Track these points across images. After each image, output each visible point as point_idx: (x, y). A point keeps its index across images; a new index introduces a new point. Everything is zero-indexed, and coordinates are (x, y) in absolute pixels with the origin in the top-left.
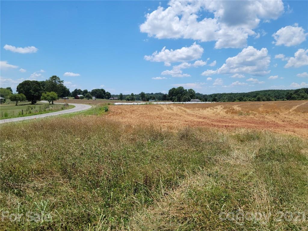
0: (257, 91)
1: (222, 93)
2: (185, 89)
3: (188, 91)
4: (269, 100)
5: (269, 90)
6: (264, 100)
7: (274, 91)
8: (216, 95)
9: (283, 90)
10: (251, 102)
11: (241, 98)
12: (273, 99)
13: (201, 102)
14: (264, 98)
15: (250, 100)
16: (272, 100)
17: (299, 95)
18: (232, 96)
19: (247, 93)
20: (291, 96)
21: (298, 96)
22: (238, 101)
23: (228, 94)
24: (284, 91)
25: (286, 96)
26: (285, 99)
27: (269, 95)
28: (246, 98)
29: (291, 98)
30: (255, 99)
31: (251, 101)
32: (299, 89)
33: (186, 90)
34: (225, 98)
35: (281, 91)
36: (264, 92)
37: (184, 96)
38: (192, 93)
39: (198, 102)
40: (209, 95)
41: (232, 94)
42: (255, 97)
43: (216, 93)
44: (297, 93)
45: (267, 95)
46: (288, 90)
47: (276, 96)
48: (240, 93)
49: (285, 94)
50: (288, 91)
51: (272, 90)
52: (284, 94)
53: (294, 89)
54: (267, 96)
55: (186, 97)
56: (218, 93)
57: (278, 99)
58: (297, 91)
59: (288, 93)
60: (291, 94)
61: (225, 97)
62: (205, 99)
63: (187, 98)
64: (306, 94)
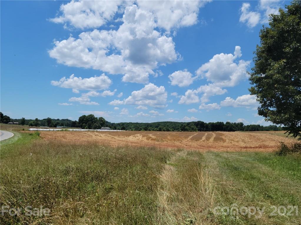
0: (158, 122)
1: (128, 122)
2: (95, 117)
3: (98, 119)
4: (168, 130)
6: (164, 131)
7: (172, 122)
8: (123, 124)
9: (179, 122)
10: (154, 131)
11: (146, 128)
12: (171, 130)
13: (111, 130)
14: (164, 128)
15: (153, 130)
16: (170, 131)
18: (137, 125)
19: (150, 123)
21: (189, 128)
22: (144, 131)
23: (134, 123)
25: (180, 127)
26: (180, 130)
27: (168, 126)
28: (150, 128)
29: (184, 129)
30: (158, 129)
31: (154, 130)
32: (190, 123)
33: (97, 118)
34: (132, 127)
35: (177, 123)
36: (164, 123)
37: (95, 124)
38: (102, 121)
39: (108, 129)
40: (117, 124)
41: (137, 123)
42: (157, 127)
43: (123, 122)
44: (189, 125)
45: (167, 126)
47: (173, 127)
48: (144, 123)
49: (180, 125)
50: (182, 123)
51: (169, 122)
52: (179, 126)
53: (186, 122)
54: (166, 127)
55: (97, 124)
57: (175, 129)
58: (188, 124)
59: (182, 125)
60: (185, 126)
61: (131, 126)
62: (114, 127)
63: (98, 126)
64: (195, 126)
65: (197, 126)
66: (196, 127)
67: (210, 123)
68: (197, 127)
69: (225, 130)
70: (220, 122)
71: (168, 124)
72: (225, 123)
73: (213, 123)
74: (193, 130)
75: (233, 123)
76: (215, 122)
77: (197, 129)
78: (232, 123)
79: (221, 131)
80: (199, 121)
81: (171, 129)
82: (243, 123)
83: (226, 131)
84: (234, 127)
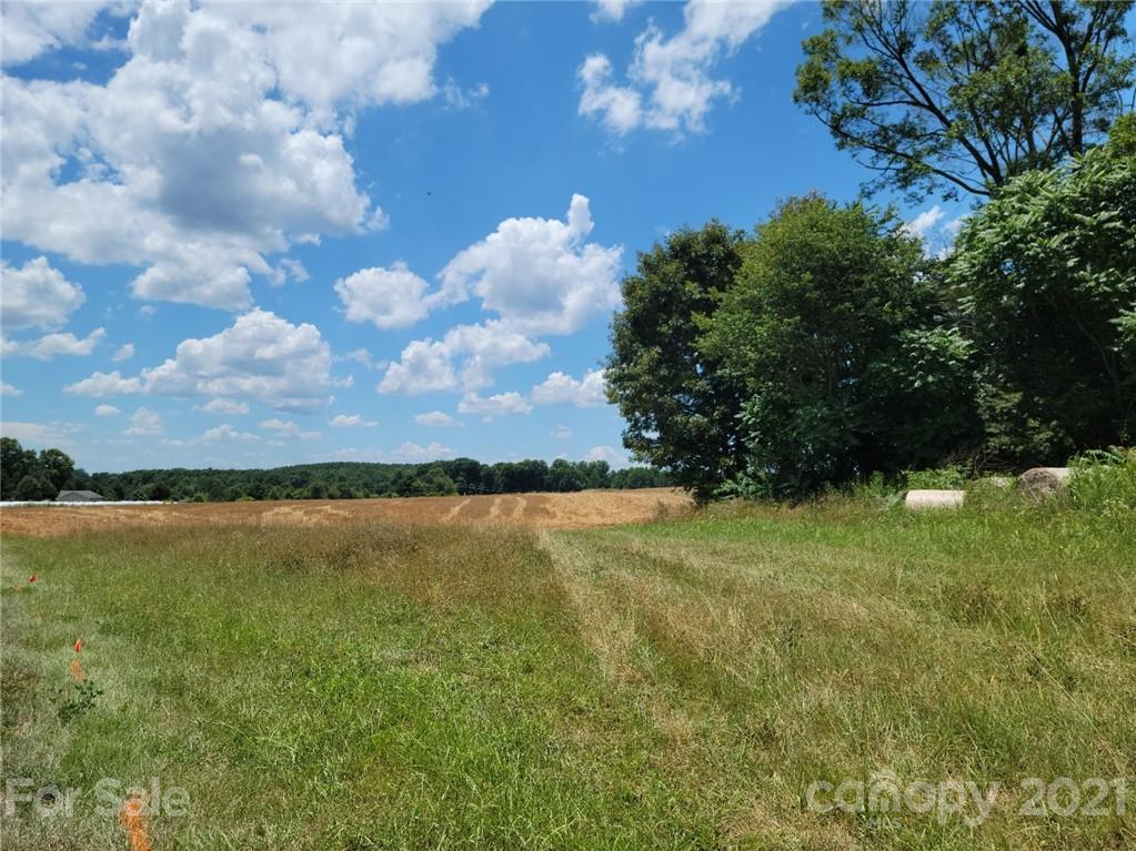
2: (24, 450)
3: (38, 456)
4: (347, 495)
5: (342, 463)
6: (331, 497)
9: (384, 465)
10: (294, 501)
11: (257, 488)
12: (360, 494)
13: (104, 500)
14: (334, 489)
15: (288, 496)
16: (357, 497)
17: (430, 481)
19: (268, 472)
20: (409, 485)
21: (428, 485)
22: (250, 500)
23: (197, 473)
24: (387, 467)
25: (393, 483)
26: (395, 494)
27: (343, 479)
28: (274, 489)
29: (409, 490)
30: (306, 493)
31: (292, 498)
32: (430, 465)
33: (31, 455)
35: (377, 466)
36: (328, 468)
37: (26, 477)
38: (57, 465)
40: (118, 475)
41: (210, 473)
42: (301, 484)
43: (148, 468)
44: (425, 475)
45: (337, 479)
46: (398, 466)
47: (366, 485)
48: (243, 472)
49: (391, 476)
50: (397, 469)
52: (385, 477)
53: (414, 463)
54: (337, 483)
55: (35, 481)
56: (158, 468)
57: (371, 492)
58: (423, 470)
59: (400, 476)
60: (409, 477)
61: (188, 483)
63: (39, 485)
64: (448, 477)
65: (454, 477)
66: (451, 481)
67: (499, 465)
68: (455, 482)
69: (549, 490)
70: (535, 462)
71: (342, 472)
72: (550, 465)
73: (511, 464)
74: (442, 490)
75: (578, 462)
76: (515, 462)
77: (455, 486)
78: (574, 464)
79: (538, 491)
80: (460, 460)
81: (357, 489)
82: (609, 464)
83: (555, 491)
84: (578, 478)
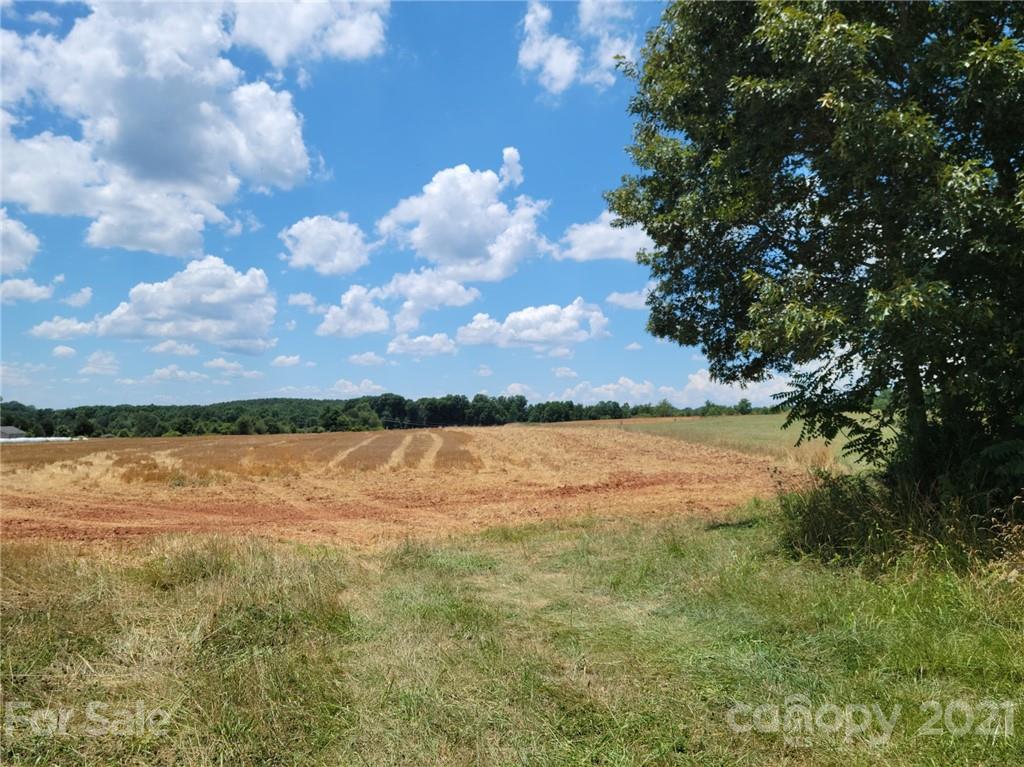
0: (238, 402)
1: (114, 405)
4: (274, 430)
5: (276, 400)
6: (259, 432)
7: (290, 401)
8: (90, 412)
9: (316, 401)
10: (219, 436)
11: (186, 423)
12: (287, 428)
13: (29, 436)
14: (261, 423)
15: (215, 431)
16: (283, 432)
17: (356, 416)
18: (152, 415)
19: (205, 408)
20: (336, 419)
21: (353, 420)
22: (174, 435)
23: (138, 409)
24: (318, 403)
25: (322, 417)
26: (321, 428)
27: (275, 414)
28: (202, 424)
29: (335, 424)
30: (233, 428)
31: (219, 432)
32: (357, 400)
34: (128, 422)
35: (309, 402)
39: (11, 436)
40: (62, 412)
41: (152, 408)
42: (232, 419)
43: (92, 405)
44: (351, 410)
45: (271, 414)
46: (328, 401)
47: (293, 419)
48: (181, 408)
49: (321, 411)
50: (327, 405)
51: (282, 401)
52: (316, 412)
53: (344, 399)
54: (268, 418)
56: (100, 404)
57: (300, 426)
58: (350, 405)
59: (328, 410)
60: (336, 413)
61: (126, 418)
62: (45, 426)
64: (374, 412)
65: (379, 412)
66: (376, 415)
67: (423, 400)
68: (380, 416)
69: (471, 422)
70: (457, 397)
71: (276, 407)
72: (471, 400)
73: (434, 399)
74: (367, 425)
75: (497, 397)
76: (438, 397)
77: (380, 421)
78: (494, 398)
79: (459, 426)
80: (386, 395)
81: (284, 424)
82: (527, 398)
83: (477, 425)
84: (498, 412)
